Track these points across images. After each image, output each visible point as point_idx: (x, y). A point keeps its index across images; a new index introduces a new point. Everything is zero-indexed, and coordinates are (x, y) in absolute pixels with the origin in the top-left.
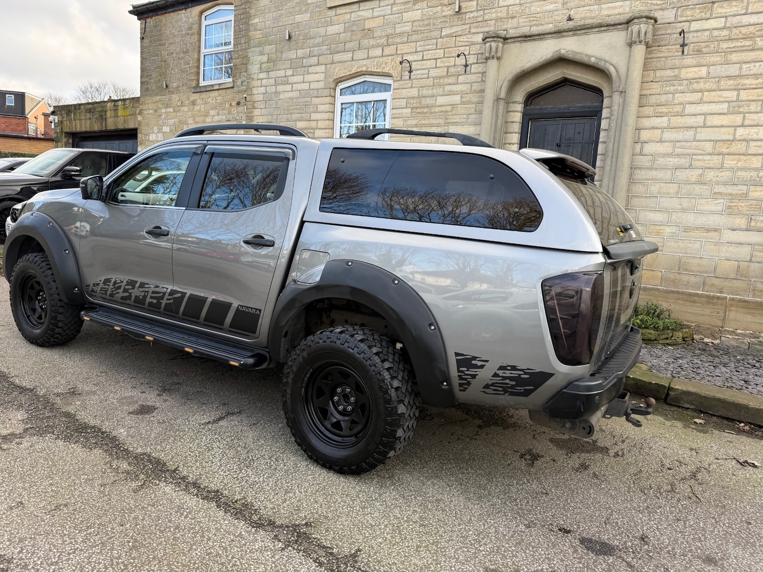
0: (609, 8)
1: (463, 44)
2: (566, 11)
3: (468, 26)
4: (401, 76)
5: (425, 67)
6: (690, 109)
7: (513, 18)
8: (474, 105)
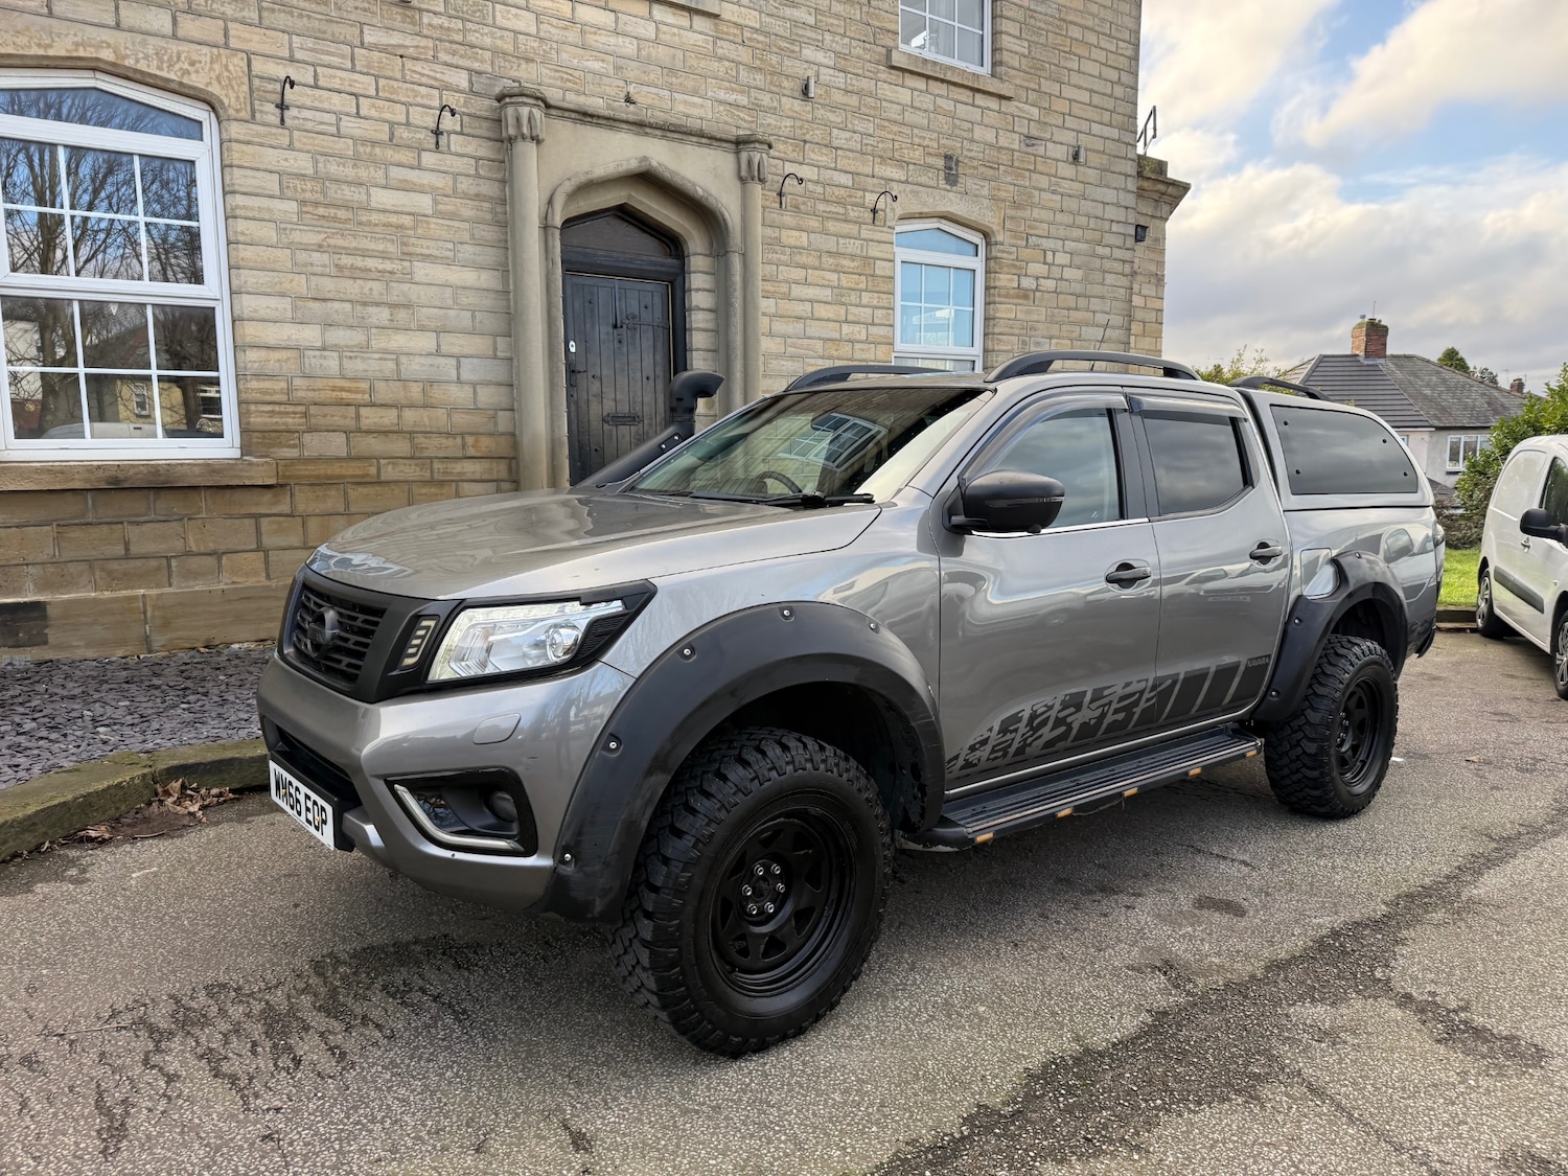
0: (685, 102)
1: (424, 80)
2: (622, 84)
3: (430, 44)
4: (253, 112)
5: (326, 106)
6: (797, 291)
7: (529, 60)
8: (466, 225)
